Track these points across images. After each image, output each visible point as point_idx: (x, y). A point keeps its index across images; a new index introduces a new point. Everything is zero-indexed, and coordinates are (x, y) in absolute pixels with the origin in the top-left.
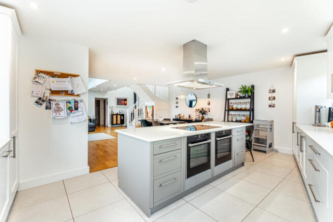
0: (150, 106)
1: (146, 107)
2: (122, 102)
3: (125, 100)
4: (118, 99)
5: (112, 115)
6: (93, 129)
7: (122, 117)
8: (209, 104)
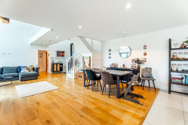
0: (87, 57)
1: (83, 57)
2: (60, 54)
3: (63, 52)
4: (58, 52)
5: (53, 65)
6: (36, 77)
7: (61, 65)
8: (145, 54)
